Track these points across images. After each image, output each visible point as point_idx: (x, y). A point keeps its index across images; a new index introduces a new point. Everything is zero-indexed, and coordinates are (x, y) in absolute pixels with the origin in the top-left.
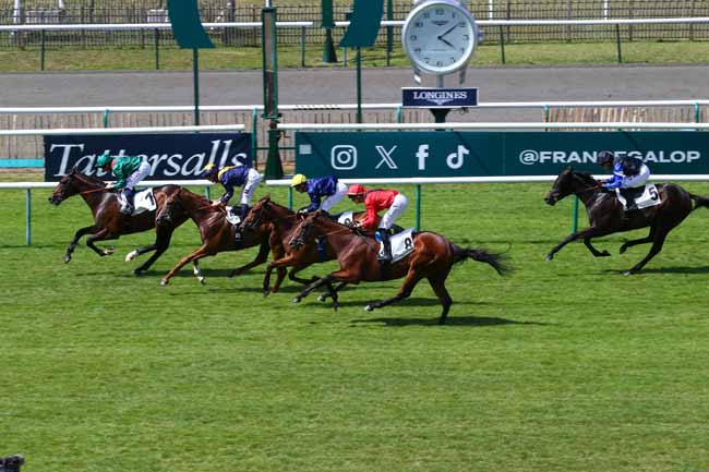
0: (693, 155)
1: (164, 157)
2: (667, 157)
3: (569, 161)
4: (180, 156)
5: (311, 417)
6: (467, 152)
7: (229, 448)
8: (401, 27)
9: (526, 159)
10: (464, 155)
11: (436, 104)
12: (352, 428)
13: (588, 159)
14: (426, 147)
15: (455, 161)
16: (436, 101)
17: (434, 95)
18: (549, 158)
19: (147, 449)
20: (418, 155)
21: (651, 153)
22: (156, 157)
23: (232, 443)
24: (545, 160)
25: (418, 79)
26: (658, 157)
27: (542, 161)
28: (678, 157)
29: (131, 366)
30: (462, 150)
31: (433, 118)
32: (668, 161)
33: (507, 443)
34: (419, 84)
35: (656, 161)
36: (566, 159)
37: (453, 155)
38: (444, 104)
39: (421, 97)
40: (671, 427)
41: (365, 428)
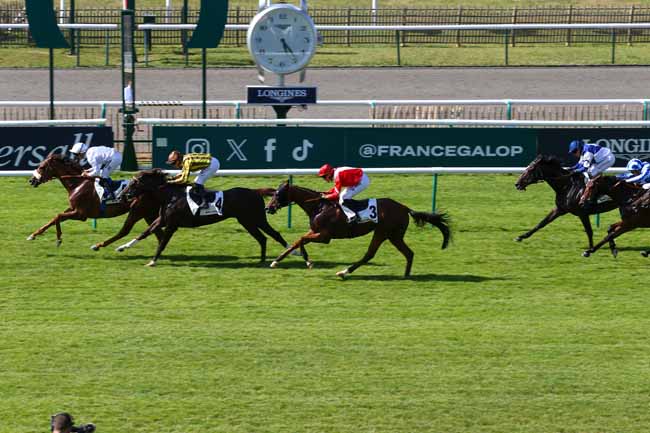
0: (517, 150)
1: (29, 148)
2: (493, 151)
3: (404, 154)
4: (43, 148)
5: (257, 389)
6: (311, 145)
7: (193, 417)
8: (246, 30)
9: (365, 152)
10: (309, 148)
11: (278, 102)
12: (299, 399)
13: (421, 153)
14: (273, 141)
15: (300, 154)
16: (278, 98)
17: (276, 93)
18: (386, 151)
19: (116, 419)
20: (266, 148)
21: (478, 148)
22: (21, 148)
23: (195, 414)
24: (383, 154)
25: (261, 78)
26: (485, 151)
27: (380, 154)
28: (503, 151)
29: (69, 342)
30: (307, 144)
31: (275, 114)
32: (493, 155)
33: (447, 412)
34: (262, 83)
35: (483, 154)
36: (401, 153)
37: (299, 149)
38: (286, 101)
39: (264, 94)
40: (589, 397)
41: (311, 399)
